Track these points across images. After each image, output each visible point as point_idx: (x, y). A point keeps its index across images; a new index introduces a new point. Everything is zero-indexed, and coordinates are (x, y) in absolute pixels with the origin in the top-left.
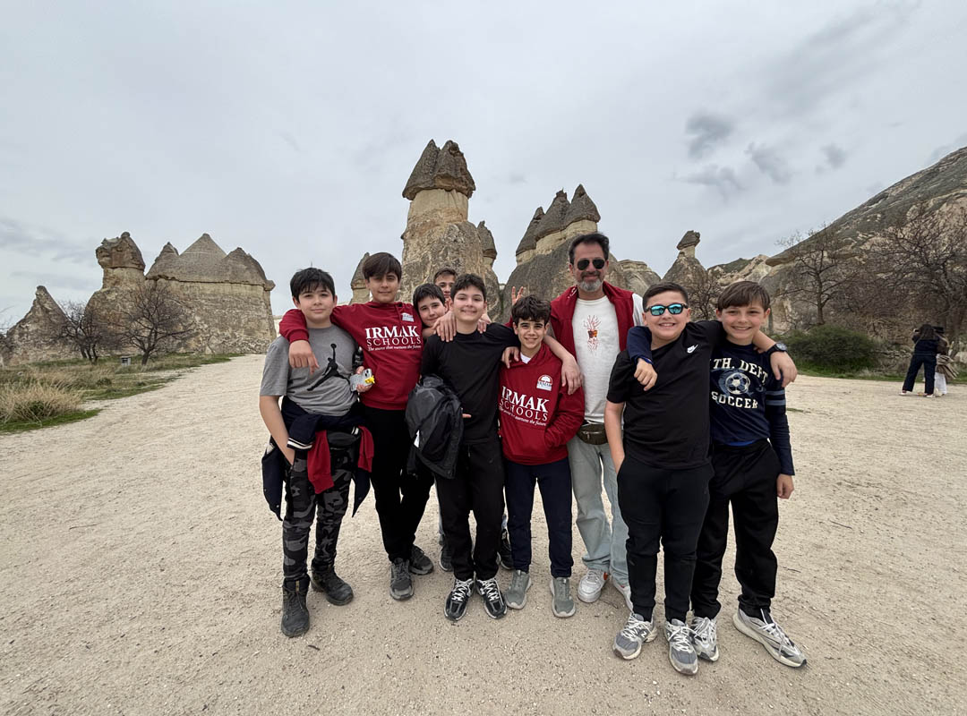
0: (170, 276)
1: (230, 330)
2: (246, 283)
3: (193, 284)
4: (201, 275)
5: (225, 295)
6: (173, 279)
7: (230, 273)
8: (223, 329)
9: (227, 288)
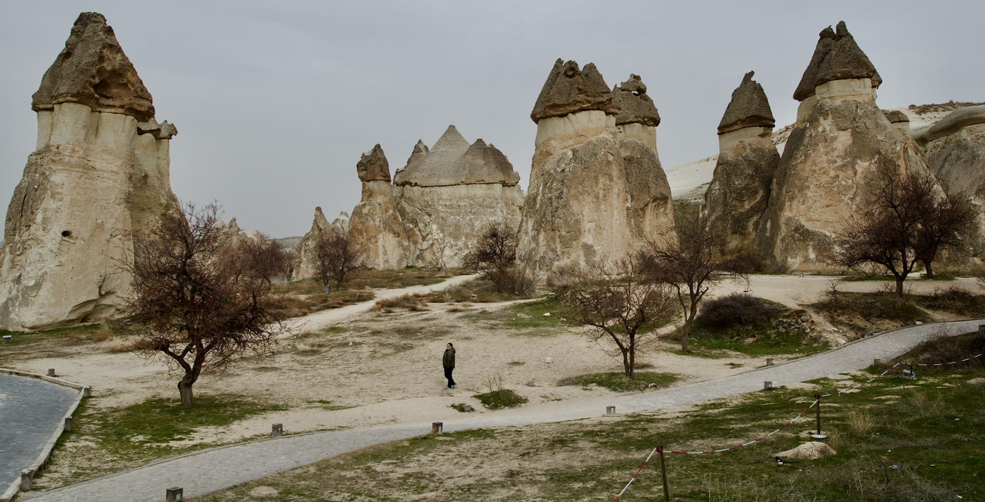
0: (413, 182)
1: (463, 239)
2: (481, 182)
3: (432, 189)
4: (440, 177)
5: (461, 199)
6: (416, 184)
7: (466, 172)
8: (456, 238)
9: (462, 190)
